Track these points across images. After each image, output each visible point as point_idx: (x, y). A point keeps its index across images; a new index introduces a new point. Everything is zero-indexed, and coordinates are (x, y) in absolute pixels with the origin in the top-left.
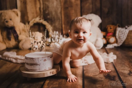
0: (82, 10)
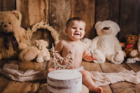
0: (97, 15)
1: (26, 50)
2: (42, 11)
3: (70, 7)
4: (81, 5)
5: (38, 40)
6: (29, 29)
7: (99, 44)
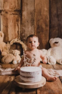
1: (6, 56)
2: (16, 32)
3: (34, 29)
4: (40, 28)
5: (14, 50)
6: (8, 43)
7: (52, 53)
